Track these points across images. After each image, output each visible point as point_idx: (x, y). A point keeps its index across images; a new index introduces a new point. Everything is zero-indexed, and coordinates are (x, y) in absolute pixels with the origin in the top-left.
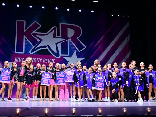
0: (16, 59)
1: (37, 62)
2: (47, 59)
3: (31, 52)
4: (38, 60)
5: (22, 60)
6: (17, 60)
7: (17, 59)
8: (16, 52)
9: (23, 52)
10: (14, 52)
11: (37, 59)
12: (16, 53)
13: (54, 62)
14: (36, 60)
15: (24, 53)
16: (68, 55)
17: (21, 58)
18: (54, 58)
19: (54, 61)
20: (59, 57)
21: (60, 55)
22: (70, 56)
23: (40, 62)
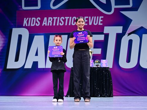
0: (25, 22)
1: (66, 24)
2: (85, 18)
3: (54, 5)
4: (69, 19)
5: (36, 22)
6: (28, 22)
7: (28, 20)
8: (25, 6)
9: (37, 5)
10: (22, 7)
11: (65, 19)
12: (24, 8)
13: (101, 22)
14: (64, 21)
15: (39, 7)
16: (131, 5)
17: (35, 19)
18: (100, 14)
19: (100, 20)
20: (110, 11)
21: (114, 6)
22: (135, 8)
23: (73, 24)
